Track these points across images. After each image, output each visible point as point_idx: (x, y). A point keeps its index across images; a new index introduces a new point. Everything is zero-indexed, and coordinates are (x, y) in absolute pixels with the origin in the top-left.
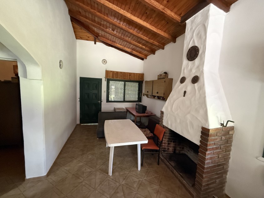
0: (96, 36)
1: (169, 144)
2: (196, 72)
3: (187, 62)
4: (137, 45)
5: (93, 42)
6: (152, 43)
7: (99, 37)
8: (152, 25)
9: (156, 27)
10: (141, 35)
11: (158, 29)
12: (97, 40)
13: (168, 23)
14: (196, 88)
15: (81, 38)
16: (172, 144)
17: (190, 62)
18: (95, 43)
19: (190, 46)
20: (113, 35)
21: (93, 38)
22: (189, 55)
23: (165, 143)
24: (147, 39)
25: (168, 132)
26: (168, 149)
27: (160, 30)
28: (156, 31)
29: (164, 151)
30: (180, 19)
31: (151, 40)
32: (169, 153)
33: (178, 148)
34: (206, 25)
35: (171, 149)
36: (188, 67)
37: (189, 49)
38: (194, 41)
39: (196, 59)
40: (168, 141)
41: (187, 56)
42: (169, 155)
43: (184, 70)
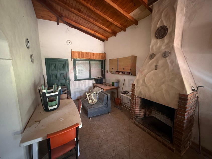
0: (60, 16)
1: (140, 110)
2: (165, 48)
3: (156, 40)
4: (102, 27)
5: (56, 23)
6: (116, 24)
7: (62, 18)
8: (119, 7)
9: (122, 9)
10: (106, 16)
11: (124, 11)
12: (60, 21)
13: (135, 5)
14: (168, 62)
15: (42, 18)
16: (143, 110)
17: (159, 40)
18: (58, 24)
19: (158, 26)
20: (78, 15)
21: (56, 18)
22: (157, 34)
23: (137, 111)
24: (112, 21)
25: (140, 101)
26: (140, 115)
27: (126, 12)
28: (123, 13)
29: (137, 117)
30: (147, 2)
31: (115, 22)
32: (141, 118)
33: (148, 113)
34: (175, 6)
35: (142, 114)
36: (157, 44)
37: (157, 29)
38: (162, 22)
39: (165, 37)
40: (140, 108)
41: (156, 35)
42: (141, 119)
43: (153, 47)
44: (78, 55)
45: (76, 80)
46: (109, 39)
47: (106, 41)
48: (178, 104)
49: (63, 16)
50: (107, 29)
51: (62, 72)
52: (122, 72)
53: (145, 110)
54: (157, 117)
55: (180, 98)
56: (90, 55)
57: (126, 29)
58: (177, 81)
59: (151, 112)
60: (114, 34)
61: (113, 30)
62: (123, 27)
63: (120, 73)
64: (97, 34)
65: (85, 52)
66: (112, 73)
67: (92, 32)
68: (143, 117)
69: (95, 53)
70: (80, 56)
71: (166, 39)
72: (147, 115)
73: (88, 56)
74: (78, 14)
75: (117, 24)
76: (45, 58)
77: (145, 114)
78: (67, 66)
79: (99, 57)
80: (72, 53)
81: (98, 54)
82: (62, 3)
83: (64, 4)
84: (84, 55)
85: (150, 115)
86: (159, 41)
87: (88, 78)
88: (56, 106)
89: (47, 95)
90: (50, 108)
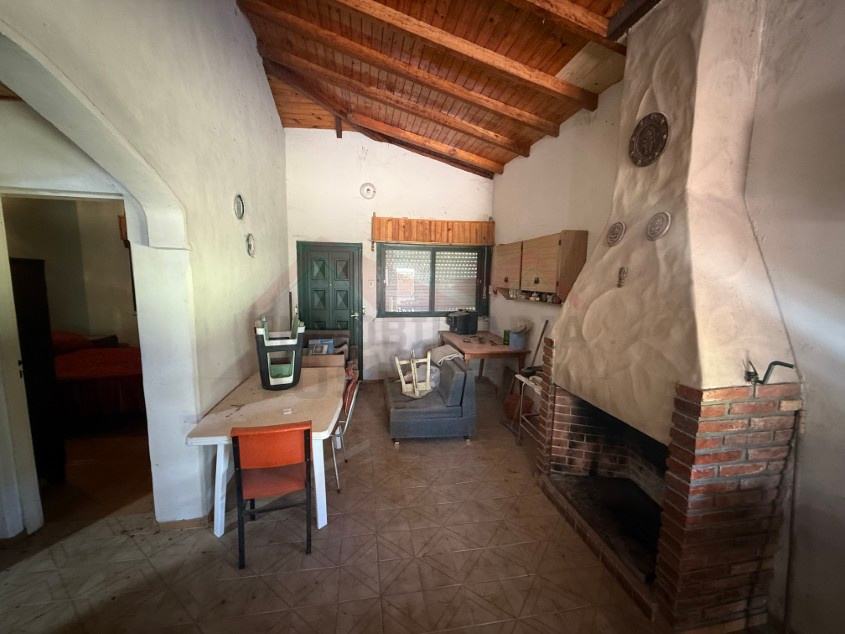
0: (341, 112)
1: (572, 445)
2: (659, 203)
3: (632, 170)
4: (470, 131)
5: (333, 132)
6: (515, 117)
7: (350, 115)
8: (512, 59)
9: (526, 64)
10: (478, 95)
11: (533, 68)
12: (344, 125)
13: (564, 45)
14: (661, 255)
15: (298, 123)
16: (585, 448)
17: (641, 169)
18: (339, 135)
19: (640, 116)
20: (390, 104)
21: (333, 119)
22: (636, 145)
23: (559, 443)
24: (501, 104)
25: (571, 407)
26: (571, 462)
27: (541, 70)
28: (527, 77)
29: (557, 468)
30: (605, 27)
31: (512, 108)
32: (577, 477)
33: (605, 461)
34: (694, 35)
35: (581, 462)
36: (635, 185)
37: (636, 125)
38: (653, 99)
39: (662, 157)
40: (570, 436)
41: (630, 152)
42: (574, 480)
43: (621, 196)
44: (394, 229)
45: (382, 312)
46: (508, 167)
47: (497, 177)
48: (673, 425)
49: (351, 111)
50: (492, 134)
51: (343, 285)
52: (540, 294)
53: (596, 449)
54: (642, 485)
55: (678, 403)
56: (433, 227)
57: (561, 126)
58: (677, 334)
59: (623, 461)
60: (522, 147)
61: (512, 135)
62: (544, 121)
63: (532, 299)
64: (462, 154)
65: (418, 222)
66: (508, 298)
67: (444, 148)
68: (587, 474)
69: (453, 222)
70: (401, 233)
71: (663, 166)
72: (602, 471)
73: (427, 232)
74: (389, 101)
75: (519, 115)
76: (298, 243)
77: (594, 466)
78: (356, 267)
79: (467, 235)
80: (377, 223)
81: (464, 226)
82: (342, 77)
83: (347, 79)
84: (414, 230)
85: (617, 474)
86: (641, 172)
87: (427, 310)
88: (289, 380)
89: (268, 343)
90: (273, 382)
